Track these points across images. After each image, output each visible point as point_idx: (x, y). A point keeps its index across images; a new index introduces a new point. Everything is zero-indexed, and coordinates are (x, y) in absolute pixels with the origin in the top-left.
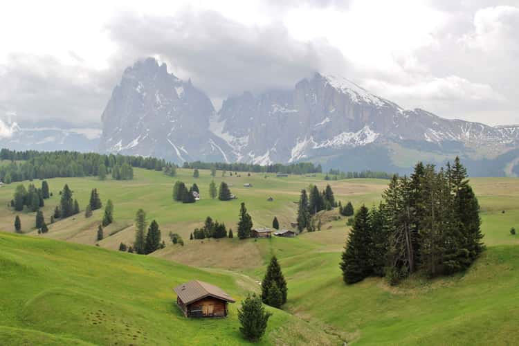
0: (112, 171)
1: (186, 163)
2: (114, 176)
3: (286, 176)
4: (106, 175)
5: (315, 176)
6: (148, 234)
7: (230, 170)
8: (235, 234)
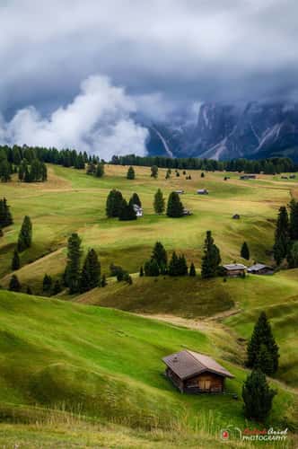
0: (18, 169)
1: (114, 158)
2: (21, 177)
3: (253, 177)
4: (11, 176)
5: (293, 177)
6: (84, 267)
7: (176, 167)
8: (198, 270)
